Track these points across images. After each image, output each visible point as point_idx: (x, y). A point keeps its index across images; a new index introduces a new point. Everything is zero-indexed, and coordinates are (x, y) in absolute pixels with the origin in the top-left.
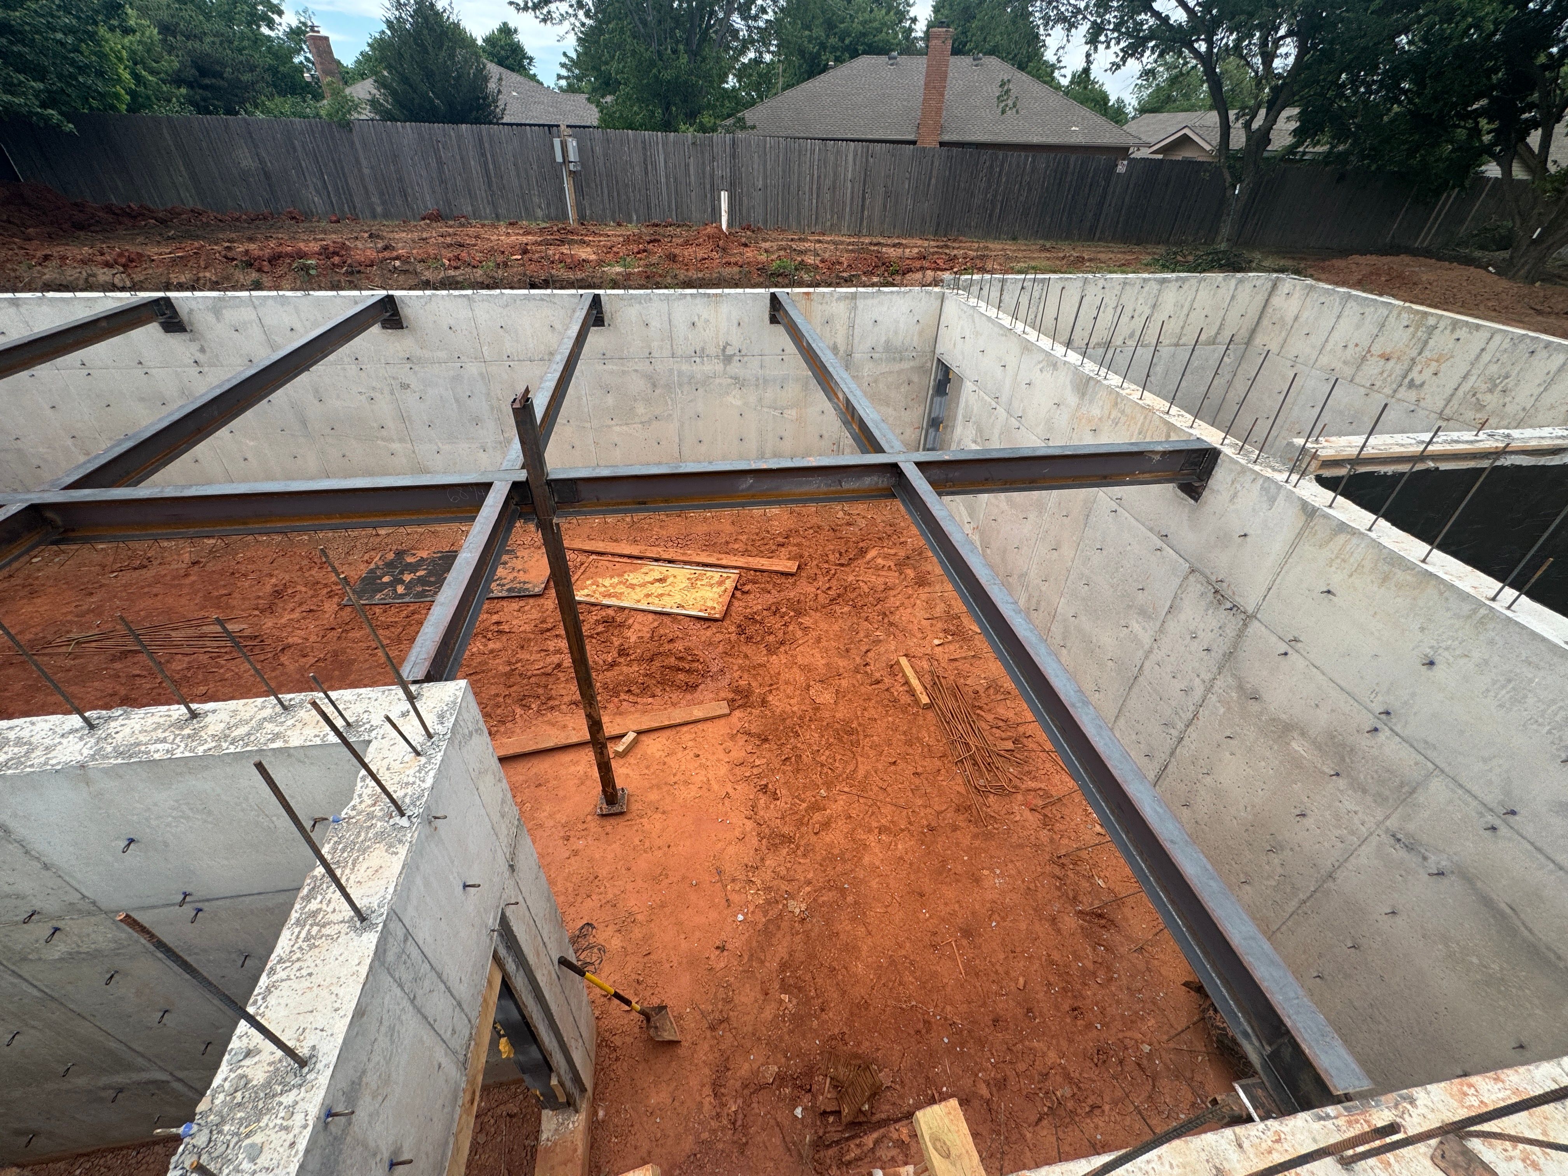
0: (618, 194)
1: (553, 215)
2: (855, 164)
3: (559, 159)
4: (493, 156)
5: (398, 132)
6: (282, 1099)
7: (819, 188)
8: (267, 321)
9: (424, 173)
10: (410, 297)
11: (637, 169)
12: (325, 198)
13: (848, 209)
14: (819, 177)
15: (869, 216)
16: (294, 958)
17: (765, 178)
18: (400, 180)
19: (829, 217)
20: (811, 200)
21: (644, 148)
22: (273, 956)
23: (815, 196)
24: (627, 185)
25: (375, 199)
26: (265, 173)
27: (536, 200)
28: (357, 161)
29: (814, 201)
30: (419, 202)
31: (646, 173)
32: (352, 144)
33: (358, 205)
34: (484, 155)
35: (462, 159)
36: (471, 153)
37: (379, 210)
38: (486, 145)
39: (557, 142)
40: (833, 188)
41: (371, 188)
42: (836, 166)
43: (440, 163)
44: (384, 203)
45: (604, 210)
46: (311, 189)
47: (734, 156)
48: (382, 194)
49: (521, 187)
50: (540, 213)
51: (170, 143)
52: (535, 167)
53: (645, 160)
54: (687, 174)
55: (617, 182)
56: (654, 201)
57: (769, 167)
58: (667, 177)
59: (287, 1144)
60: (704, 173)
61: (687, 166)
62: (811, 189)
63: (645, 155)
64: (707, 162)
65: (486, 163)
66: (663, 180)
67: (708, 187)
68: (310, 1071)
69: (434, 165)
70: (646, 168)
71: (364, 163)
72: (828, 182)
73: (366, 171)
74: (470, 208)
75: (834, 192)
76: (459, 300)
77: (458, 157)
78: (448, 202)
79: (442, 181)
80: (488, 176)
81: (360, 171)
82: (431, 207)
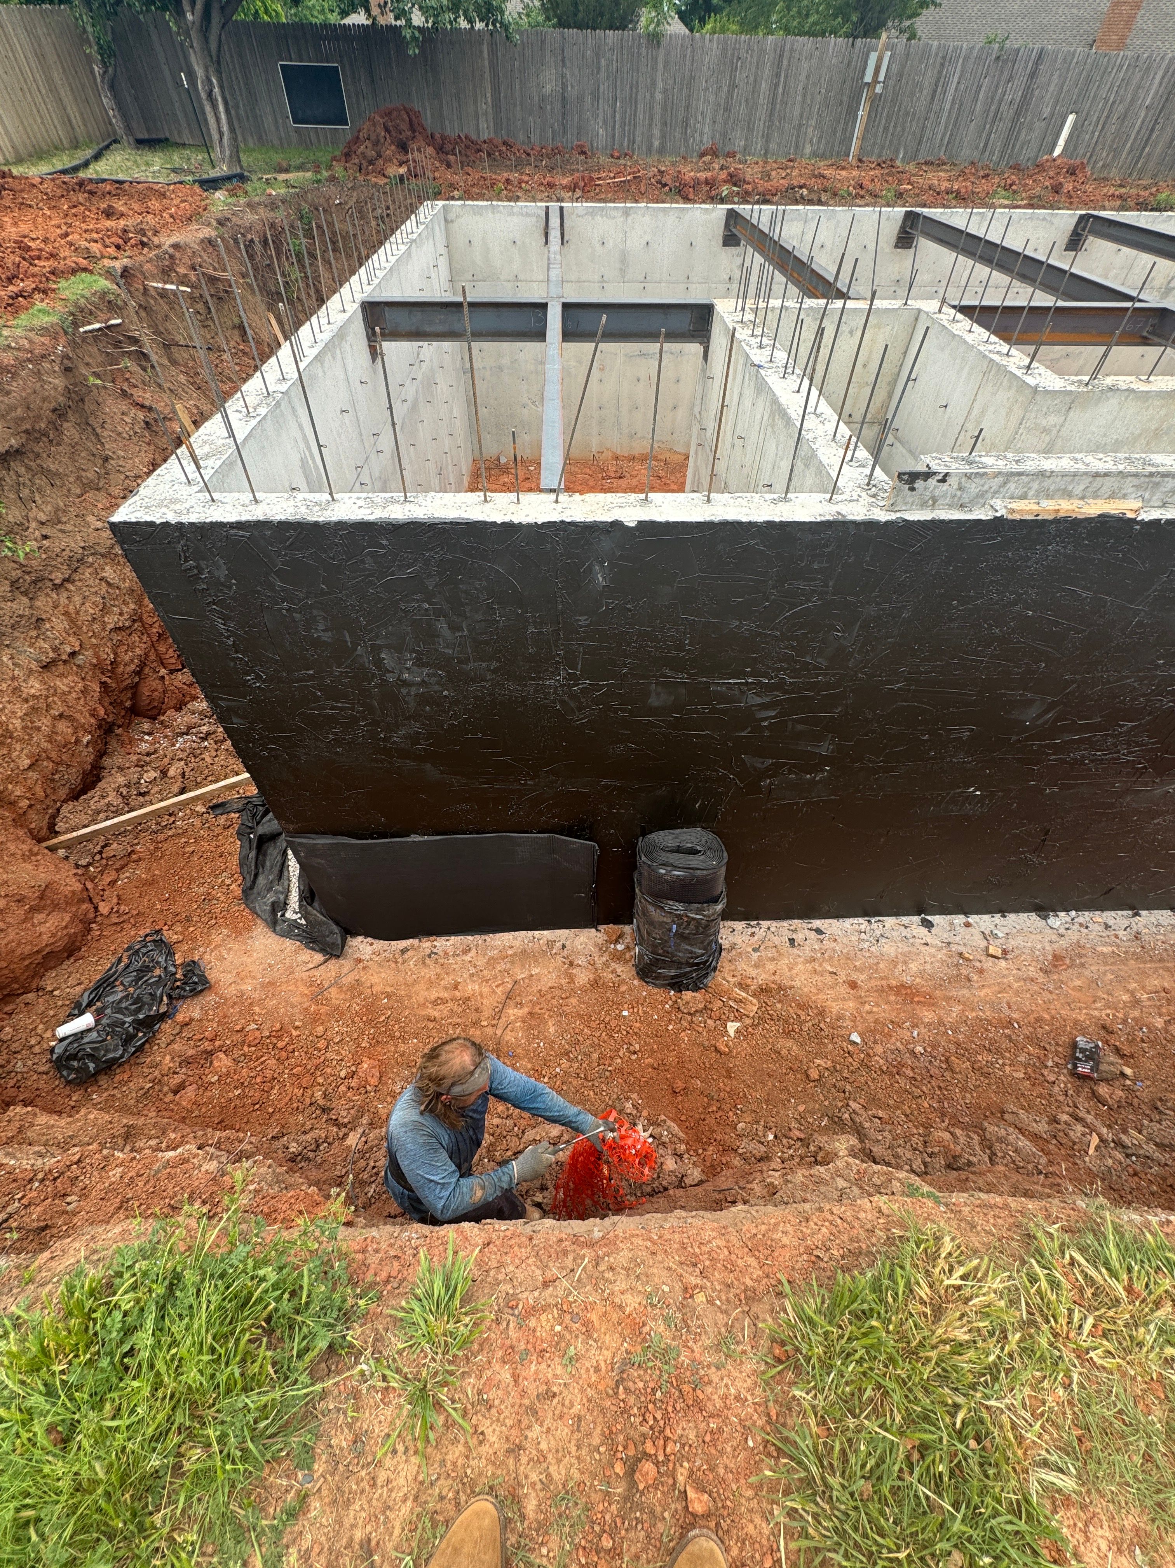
0: (895, 124)
1: (821, 151)
2: (1161, 84)
3: (868, 78)
4: (786, 77)
5: (703, 47)
7: (1107, 117)
9: (712, 98)
11: (925, 92)
12: (609, 129)
13: (1129, 144)
14: (1114, 102)
15: (1149, 154)
17: (1057, 102)
18: (688, 108)
20: (1093, 132)
21: (942, 65)
24: (907, 113)
25: (656, 132)
26: (563, 98)
27: (810, 132)
28: (653, 84)
30: (697, 135)
31: (933, 98)
32: (655, 60)
33: (638, 139)
34: (778, 75)
35: (755, 81)
36: (766, 72)
37: (656, 144)
38: (785, 62)
39: (873, 57)
40: (1123, 118)
41: (657, 118)
42: (1139, 87)
43: (733, 86)
44: (663, 136)
45: (874, 145)
46: (601, 117)
47: (1033, 75)
48: (665, 124)
49: (801, 117)
50: (808, 149)
51: (486, 63)
53: (938, 80)
54: (976, 99)
55: (899, 110)
56: (928, 133)
57: (1065, 88)
58: (953, 103)
60: (994, 96)
61: (980, 87)
62: (1099, 118)
63: (940, 73)
64: (1002, 82)
65: (777, 85)
66: (948, 107)
67: (991, 114)
69: (725, 89)
70: (935, 91)
71: (660, 85)
72: (1121, 108)
73: (659, 97)
74: (742, 144)
75: (1123, 121)
77: (752, 79)
78: (724, 135)
79: (728, 109)
80: (774, 103)
81: (652, 96)
82: (707, 140)
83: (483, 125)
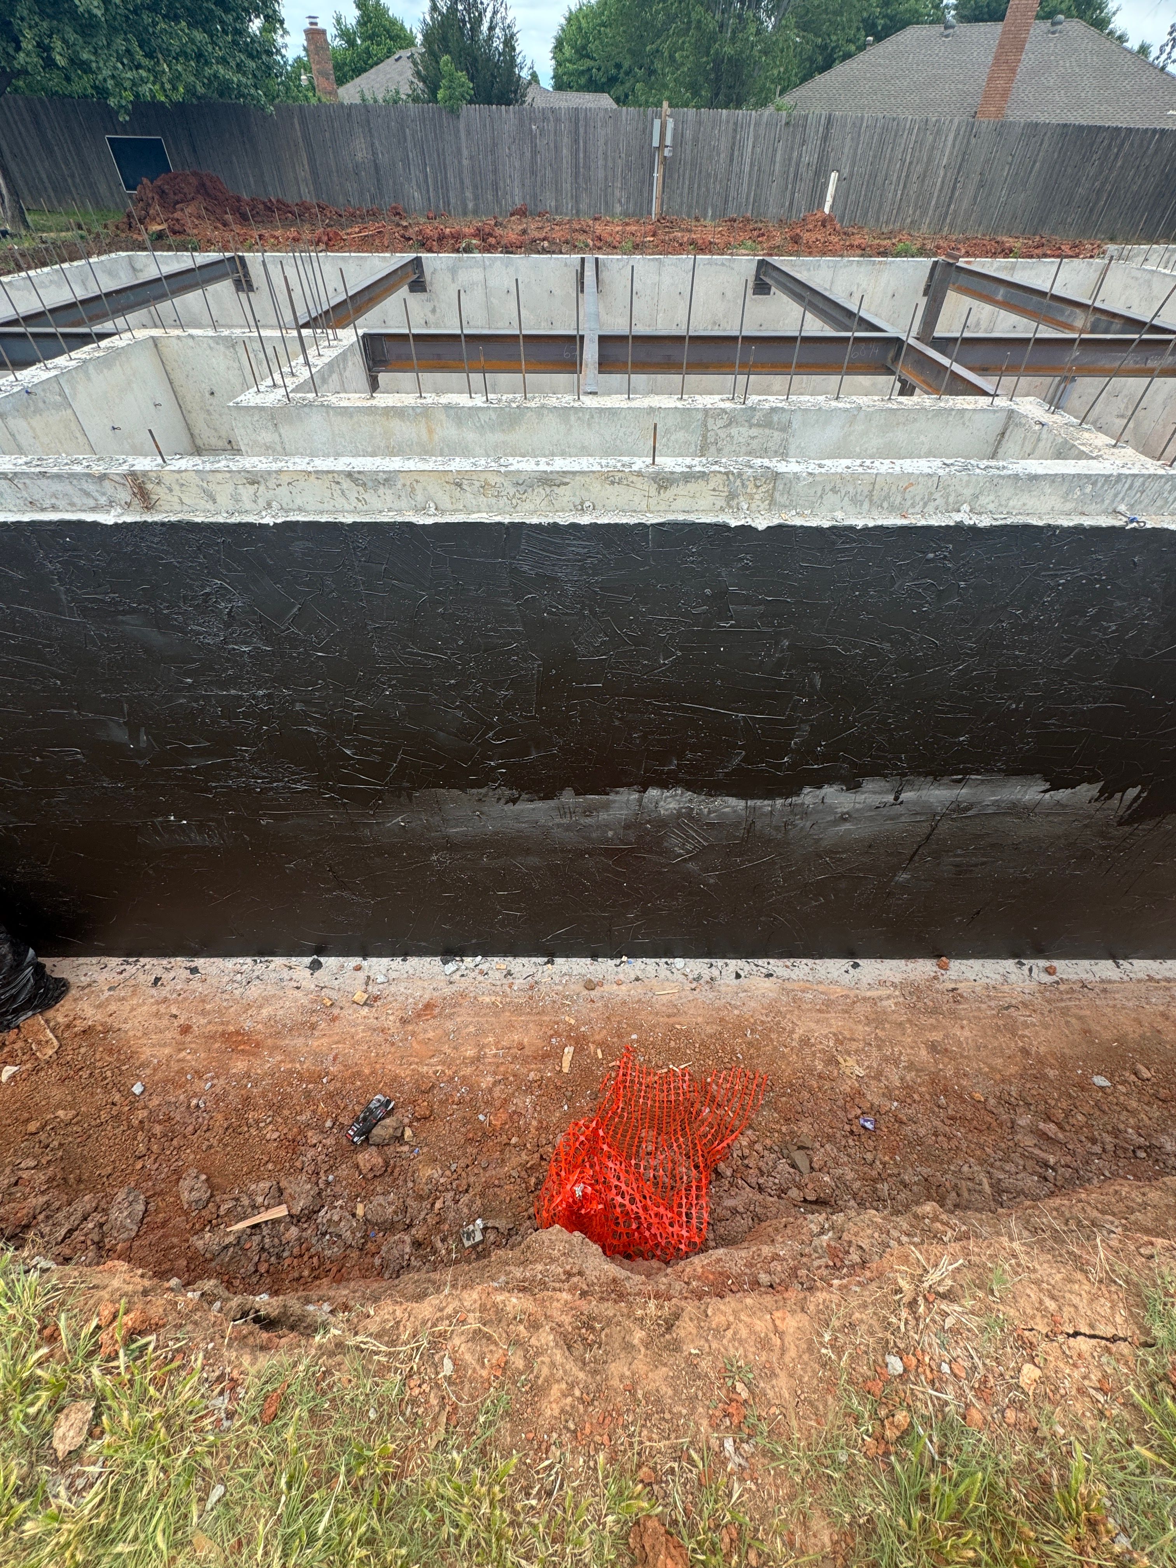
0: (699, 185)
1: (631, 211)
2: (954, 146)
3: (656, 143)
4: (585, 143)
5: (500, 117)
7: (907, 176)
8: (490, 283)
9: (517, 164)
10: (612, 260)
11: (723, 156)
12: (424, 192)
13: (933, 203)
14: (911, 163)
15: (955, 211)
17: (853, 164)
18: (495, 171)
19: (911, 212)
20: (896, 191)
21: (735, 130)
24: (709, 175)
25: (469, 194)
26: (376, 165)
27: (617, 193)
28: (459, 150)
30: (508, 197)
31: (732, 160)
33: (452, 201)
34: (576, 141)
35: (556, 147)
36: (565, 140)
37: (470, 205)
39: (657, 123)
40: (922, 178)
41: (467, 182)
42: (933, 147)
43: (535, 152)
44: (476, 198)
45: (682, 204)
46: (414, 182)
47: (825, 138)
48: (475, 187)
49: (606, 179)
50: (618, 209)
51: (299, 134)
52: (623, 155)
53: (734, 144)
54: (773, 161)
55: (700, 172)
56: (732, 193)
57: (859, 151)
58: (752, 165)
60: (790, 159)
61: (775, 151)
62: (899, 178)
63: (734, 138)
64: (796, 146)
65: (577, 150)
66: (747, 169)
67: (791, 175)
69: (528, 155)
70: (732, 155)
71: (465, 153)
72: (919, 169)
73: (465, 162)
74: (553, 204)
75: (923, 181)
76: (652, 263)
77: (552, 145)
78: (534, 196)
79: (533, 173)
80: (577, 166)
81: (460, 162)
82: (518, 202)
83: (304, 189)
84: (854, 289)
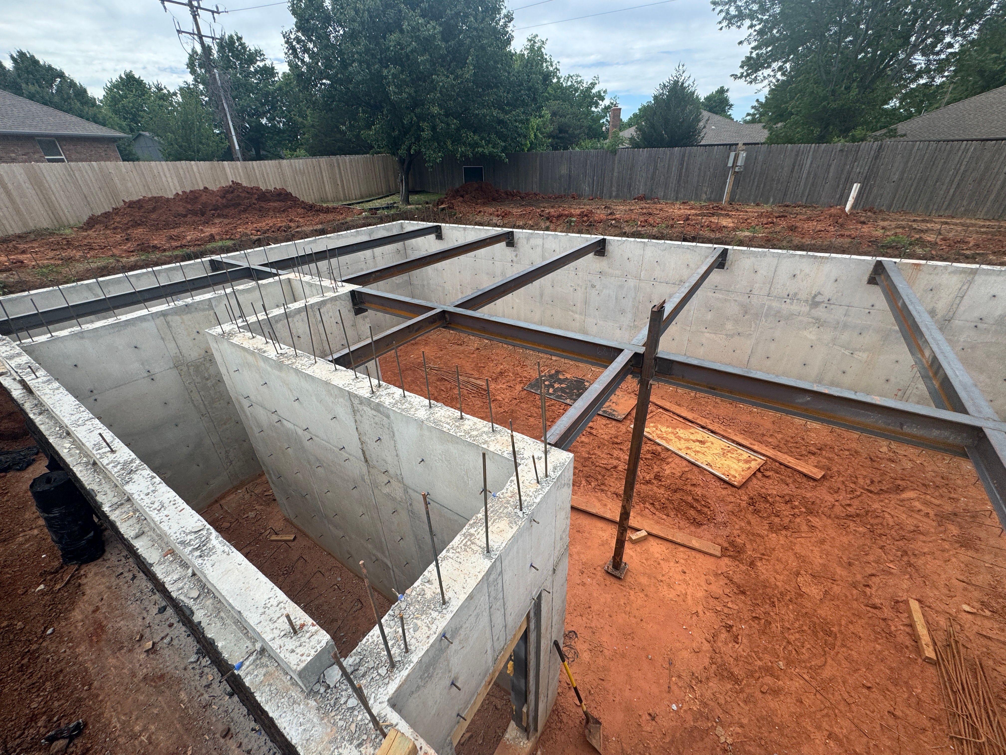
0: (765, 185)
1: (712, 198)
3: (730, 164)
4: (687, 164)
6: (432, 612)
7: (961, 180)
8: (546, 246)
9: (644, 175)
10: (614, 240)
11: (786, 169)
12: (591, 187)
16: (458, 550)
17: (903, 173)
18: (631, 179)
20: (948, 189)
21: (797, 155)
22: (451, 544)
23: (954, 186)
24: (773, 180)
25: (614, 189)
26: (570, 176)
27: (705, 189)
28: (613, 169)
29: (952, 191)
30: (636, 191)
31: (792, 172)
32: (614, 160)
33: (605, 192)
34: (682, 164)
35: (669, 166)
36: (675, 163)
37: (614, 194)
38: (686, 159)
39: (732, 154)
40: (979, 181)
41: (615, 183)
43: (656, 169)
44: (618, 191)
45: (750, 195)
46: (587, 183)
47: (876, 157)
48: (618, 186)
49: (698, 182)
50: (704, 197)
51: (538, 164)
52: (711, 170)
53: (795, 163)
54: (828, 171)
55: (767, 178)
56: (791, 190)
57: (910, 165)
58: (809, 173)
59: (427, 635)
60: (842, 170)
61: (829, 166)
62: (952, 181)
63: (796, 160)
64: (849, 163)
65: (682, 168)
66: (805, 176)
67: (842, 181)
68: (445, 609)
69: (651, 170)
70: (793, 168)
71: (616, 170)
72: (975, 175)
73: (615, 174)
74: (662, 194)
75: (980, 183)
76: (639, 244)
77: (667, 166)
78: (652, 190)
79: (653, 179)
80: (680, 176)
81: (612, 174)
82: (641, 193)
84: (798, 272)
